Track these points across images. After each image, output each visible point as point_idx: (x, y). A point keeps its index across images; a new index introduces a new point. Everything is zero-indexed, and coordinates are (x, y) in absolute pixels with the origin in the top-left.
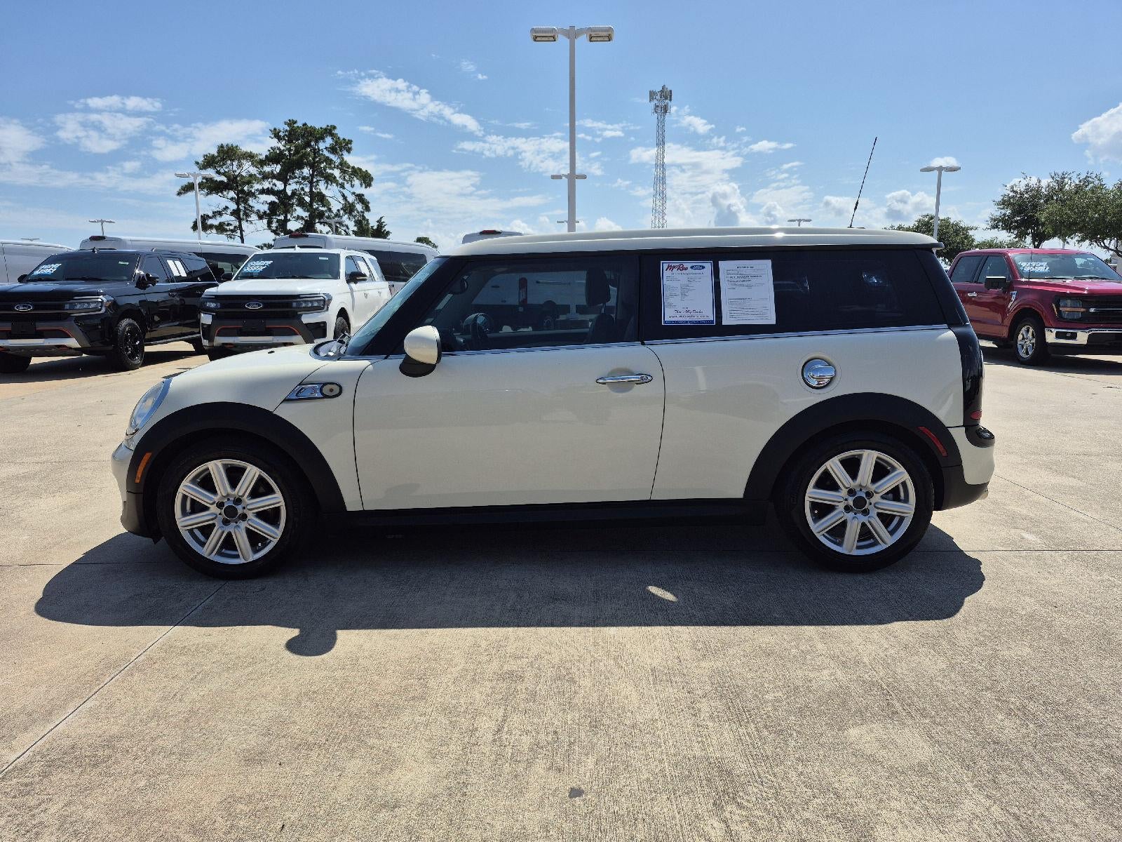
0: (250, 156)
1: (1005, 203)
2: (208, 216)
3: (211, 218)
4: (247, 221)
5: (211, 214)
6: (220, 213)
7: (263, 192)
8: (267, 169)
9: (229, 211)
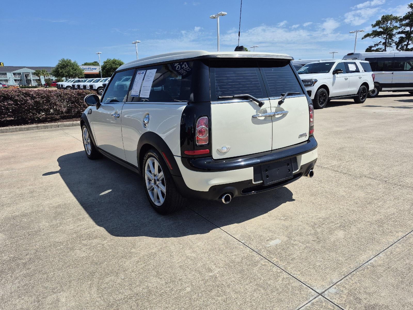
0: (396, 19)
2: (372, 46)
3: (373, 47)
4: (390, 47)
5: (373, 46)
6: (377, 45)
7: (399, 33)
8: (404, 22)
9: (381, 43)
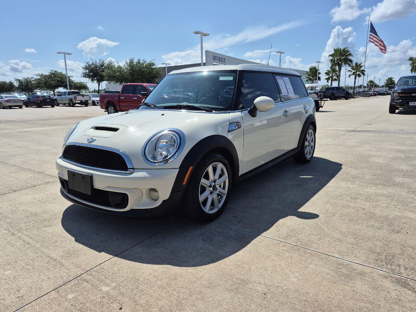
1: (86, 68)
